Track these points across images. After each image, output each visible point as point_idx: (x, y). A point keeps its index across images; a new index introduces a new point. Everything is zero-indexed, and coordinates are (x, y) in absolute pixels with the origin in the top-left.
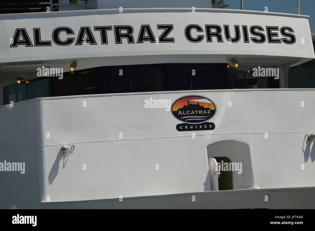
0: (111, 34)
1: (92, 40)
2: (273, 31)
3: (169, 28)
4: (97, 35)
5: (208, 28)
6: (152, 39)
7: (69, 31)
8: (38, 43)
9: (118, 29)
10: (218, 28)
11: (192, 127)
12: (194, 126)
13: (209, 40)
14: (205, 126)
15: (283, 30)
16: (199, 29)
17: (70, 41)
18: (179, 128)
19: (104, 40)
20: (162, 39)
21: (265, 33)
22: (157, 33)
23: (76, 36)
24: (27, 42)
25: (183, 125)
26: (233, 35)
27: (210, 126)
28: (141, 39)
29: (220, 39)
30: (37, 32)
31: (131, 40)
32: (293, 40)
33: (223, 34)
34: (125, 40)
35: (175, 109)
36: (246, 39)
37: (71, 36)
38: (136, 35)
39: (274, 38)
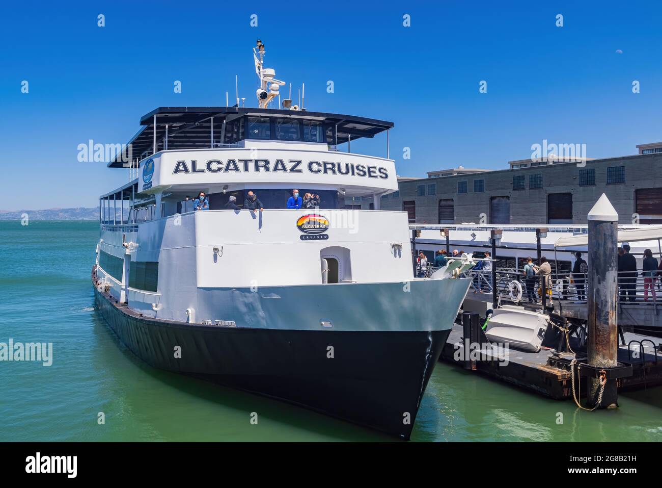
0: (251, 166)
1: (237, 169)
2: (372, 170)
3: (299, 163)
4: (241, 166)
5: (325, 164)
6: (284, 169)
7: (219, 163)
8: (194, 170)
9: (257, 162)
10: (333, 165)
11: (311, 237)
12: (313, 236)
13: (325, 172)
14: (322, 237)
15: (380, 170)
16: (319, 164)
17: (219, 170)
18: (302, 238)
19: (246, 169)
20: (292, 170)
21: (366, 170)
22: (289, 166)
23: (224, 166)
24: (186, 170)
25: (305, 236)
26: (344, 169)
27: (325, 237)
28: (276, 169)
29: (334, 172)
30: (194, 163)
31: (267, 169)
32: (387, 176)
33: (336, 169)
34: (262, 170)
35: (300, 224)
36: (353, 173)
37: (220, 166)
38: (271, 166)
39: (372, 174)
